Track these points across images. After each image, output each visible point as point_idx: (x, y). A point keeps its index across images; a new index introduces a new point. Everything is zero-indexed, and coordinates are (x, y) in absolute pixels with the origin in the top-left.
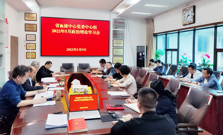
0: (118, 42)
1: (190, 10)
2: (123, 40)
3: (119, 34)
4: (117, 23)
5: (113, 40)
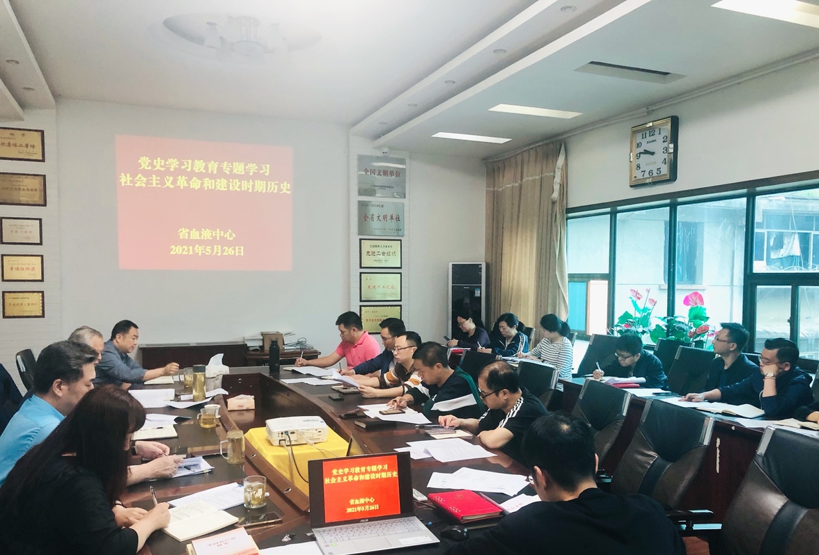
0: (381, 250)
1: (657, 131)
2: (401, 240)
3: (384, 218)
4: (377, 173)
5: (361, 240)
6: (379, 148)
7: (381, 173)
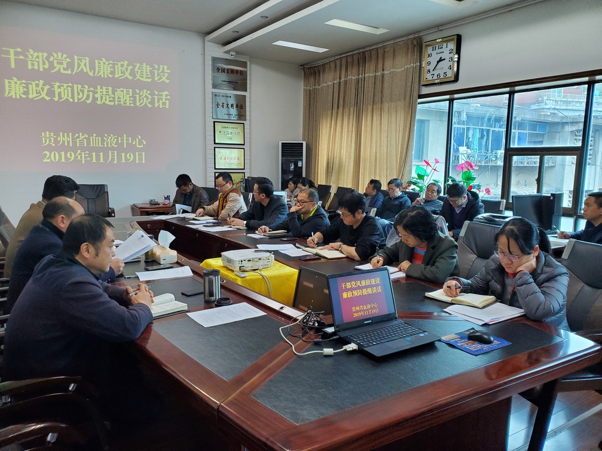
0: (229, 130)
1: (445, 45)
2: (244, 124)
3: (232, 107)
4: (226, 72)
5: (214, 122)
6: (228, 52)
7: (229, 72)
